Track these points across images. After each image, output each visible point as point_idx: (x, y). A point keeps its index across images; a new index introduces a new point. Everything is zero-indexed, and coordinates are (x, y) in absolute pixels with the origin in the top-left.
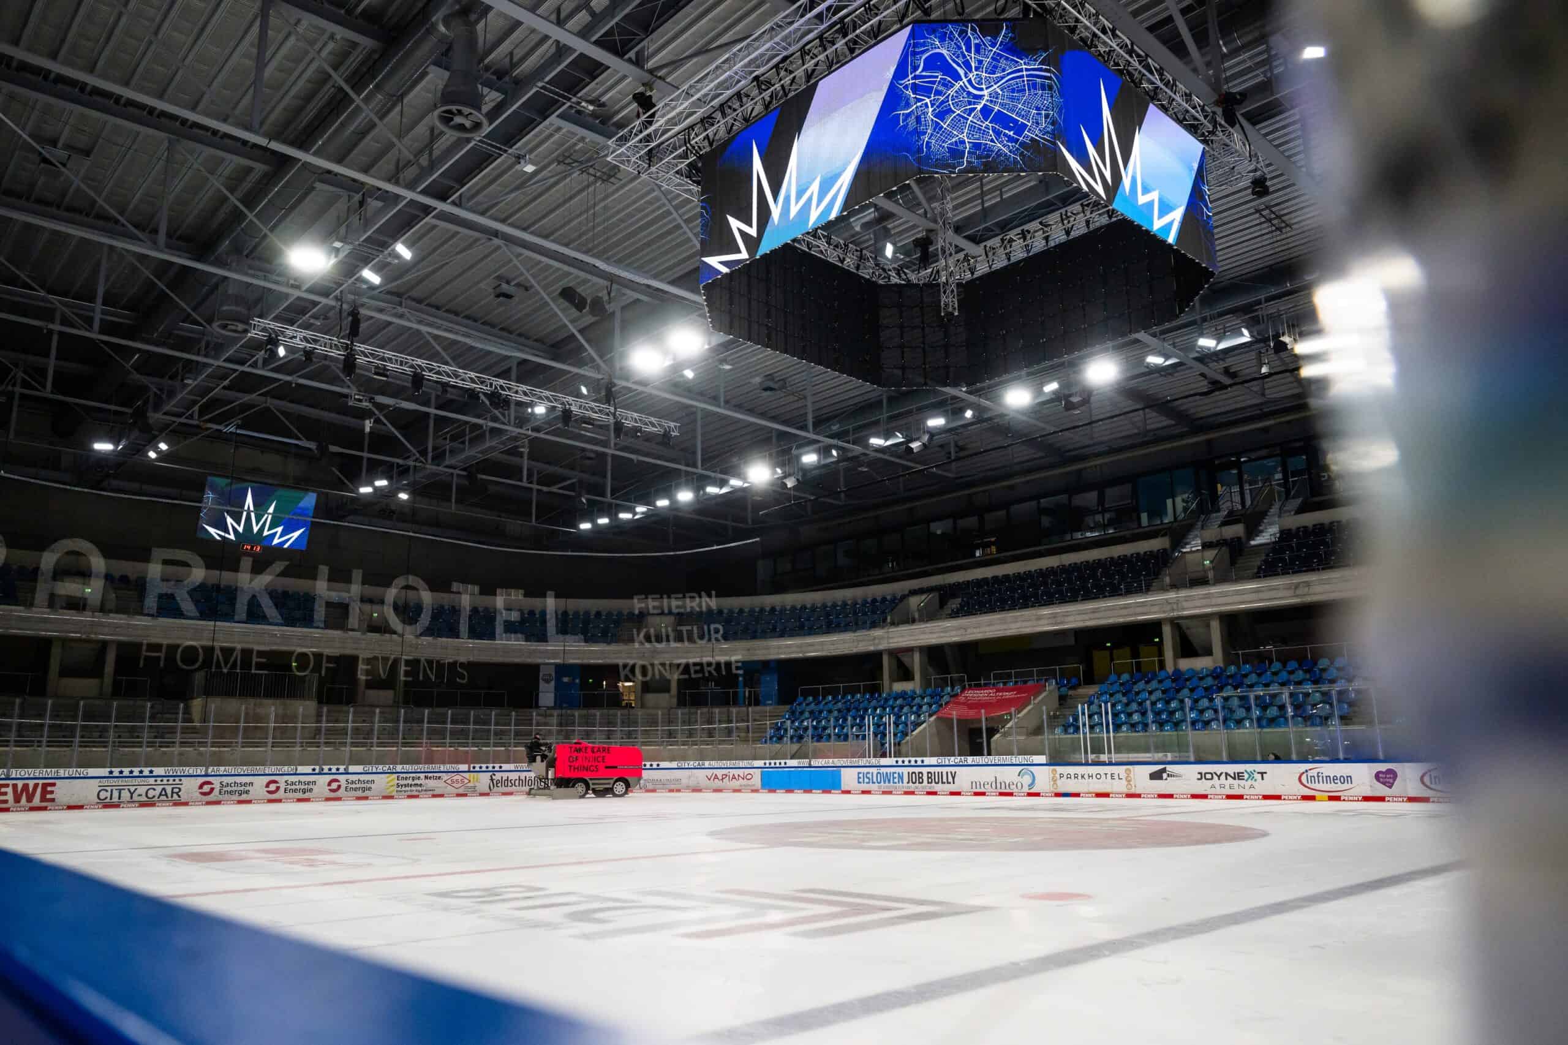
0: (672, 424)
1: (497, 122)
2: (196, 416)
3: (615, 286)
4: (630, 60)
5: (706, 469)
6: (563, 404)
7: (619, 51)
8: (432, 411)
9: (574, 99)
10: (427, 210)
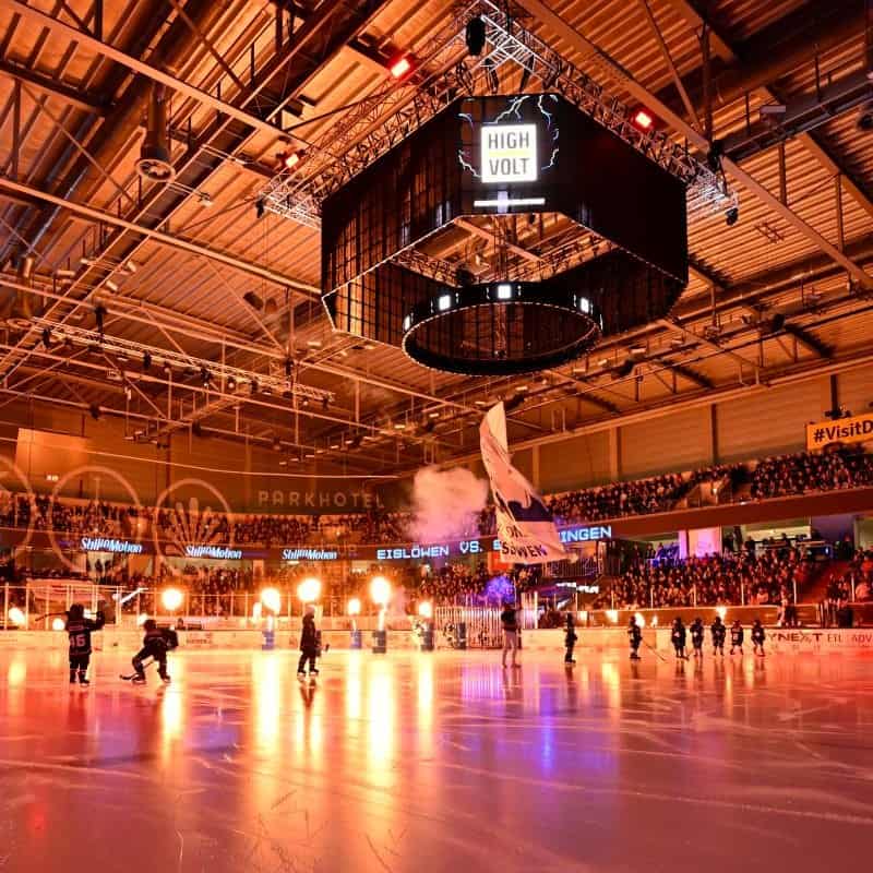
0: (330, 394)
1: (182, 170)
2: (5, 385)
3: (290, 290)
4: (270, 123)
5: (363, 423)
6: (251, 378)
7: (262, 117)
8: (170, 383)
9: (230, 157)
10: (143, 236)
